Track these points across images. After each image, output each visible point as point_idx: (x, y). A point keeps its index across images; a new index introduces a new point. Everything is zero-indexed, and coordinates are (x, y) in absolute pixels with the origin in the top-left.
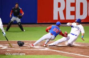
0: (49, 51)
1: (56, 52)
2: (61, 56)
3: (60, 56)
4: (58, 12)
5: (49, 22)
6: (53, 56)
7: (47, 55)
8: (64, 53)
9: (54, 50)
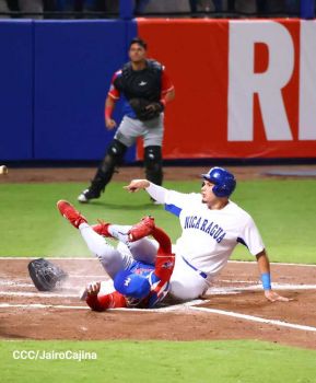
0: (203, 320)
1: (241, 321)
2: (274, 346)
3: (267, 344)
4: (256, 97)
5: (202, 156)
6: (223, 343)
7: (191, 339)
8: (288, 329)
9: (231, 314)
